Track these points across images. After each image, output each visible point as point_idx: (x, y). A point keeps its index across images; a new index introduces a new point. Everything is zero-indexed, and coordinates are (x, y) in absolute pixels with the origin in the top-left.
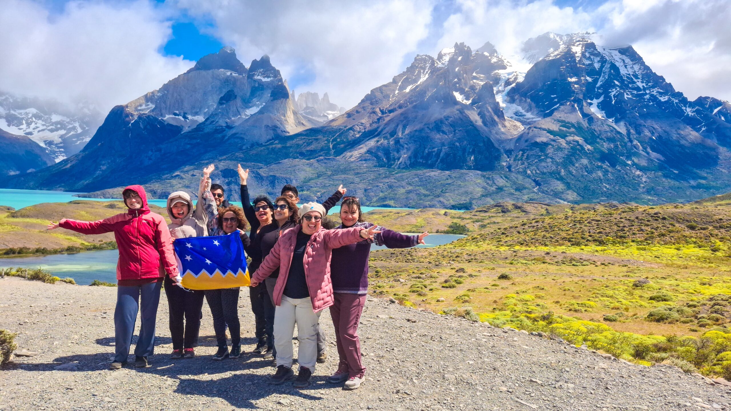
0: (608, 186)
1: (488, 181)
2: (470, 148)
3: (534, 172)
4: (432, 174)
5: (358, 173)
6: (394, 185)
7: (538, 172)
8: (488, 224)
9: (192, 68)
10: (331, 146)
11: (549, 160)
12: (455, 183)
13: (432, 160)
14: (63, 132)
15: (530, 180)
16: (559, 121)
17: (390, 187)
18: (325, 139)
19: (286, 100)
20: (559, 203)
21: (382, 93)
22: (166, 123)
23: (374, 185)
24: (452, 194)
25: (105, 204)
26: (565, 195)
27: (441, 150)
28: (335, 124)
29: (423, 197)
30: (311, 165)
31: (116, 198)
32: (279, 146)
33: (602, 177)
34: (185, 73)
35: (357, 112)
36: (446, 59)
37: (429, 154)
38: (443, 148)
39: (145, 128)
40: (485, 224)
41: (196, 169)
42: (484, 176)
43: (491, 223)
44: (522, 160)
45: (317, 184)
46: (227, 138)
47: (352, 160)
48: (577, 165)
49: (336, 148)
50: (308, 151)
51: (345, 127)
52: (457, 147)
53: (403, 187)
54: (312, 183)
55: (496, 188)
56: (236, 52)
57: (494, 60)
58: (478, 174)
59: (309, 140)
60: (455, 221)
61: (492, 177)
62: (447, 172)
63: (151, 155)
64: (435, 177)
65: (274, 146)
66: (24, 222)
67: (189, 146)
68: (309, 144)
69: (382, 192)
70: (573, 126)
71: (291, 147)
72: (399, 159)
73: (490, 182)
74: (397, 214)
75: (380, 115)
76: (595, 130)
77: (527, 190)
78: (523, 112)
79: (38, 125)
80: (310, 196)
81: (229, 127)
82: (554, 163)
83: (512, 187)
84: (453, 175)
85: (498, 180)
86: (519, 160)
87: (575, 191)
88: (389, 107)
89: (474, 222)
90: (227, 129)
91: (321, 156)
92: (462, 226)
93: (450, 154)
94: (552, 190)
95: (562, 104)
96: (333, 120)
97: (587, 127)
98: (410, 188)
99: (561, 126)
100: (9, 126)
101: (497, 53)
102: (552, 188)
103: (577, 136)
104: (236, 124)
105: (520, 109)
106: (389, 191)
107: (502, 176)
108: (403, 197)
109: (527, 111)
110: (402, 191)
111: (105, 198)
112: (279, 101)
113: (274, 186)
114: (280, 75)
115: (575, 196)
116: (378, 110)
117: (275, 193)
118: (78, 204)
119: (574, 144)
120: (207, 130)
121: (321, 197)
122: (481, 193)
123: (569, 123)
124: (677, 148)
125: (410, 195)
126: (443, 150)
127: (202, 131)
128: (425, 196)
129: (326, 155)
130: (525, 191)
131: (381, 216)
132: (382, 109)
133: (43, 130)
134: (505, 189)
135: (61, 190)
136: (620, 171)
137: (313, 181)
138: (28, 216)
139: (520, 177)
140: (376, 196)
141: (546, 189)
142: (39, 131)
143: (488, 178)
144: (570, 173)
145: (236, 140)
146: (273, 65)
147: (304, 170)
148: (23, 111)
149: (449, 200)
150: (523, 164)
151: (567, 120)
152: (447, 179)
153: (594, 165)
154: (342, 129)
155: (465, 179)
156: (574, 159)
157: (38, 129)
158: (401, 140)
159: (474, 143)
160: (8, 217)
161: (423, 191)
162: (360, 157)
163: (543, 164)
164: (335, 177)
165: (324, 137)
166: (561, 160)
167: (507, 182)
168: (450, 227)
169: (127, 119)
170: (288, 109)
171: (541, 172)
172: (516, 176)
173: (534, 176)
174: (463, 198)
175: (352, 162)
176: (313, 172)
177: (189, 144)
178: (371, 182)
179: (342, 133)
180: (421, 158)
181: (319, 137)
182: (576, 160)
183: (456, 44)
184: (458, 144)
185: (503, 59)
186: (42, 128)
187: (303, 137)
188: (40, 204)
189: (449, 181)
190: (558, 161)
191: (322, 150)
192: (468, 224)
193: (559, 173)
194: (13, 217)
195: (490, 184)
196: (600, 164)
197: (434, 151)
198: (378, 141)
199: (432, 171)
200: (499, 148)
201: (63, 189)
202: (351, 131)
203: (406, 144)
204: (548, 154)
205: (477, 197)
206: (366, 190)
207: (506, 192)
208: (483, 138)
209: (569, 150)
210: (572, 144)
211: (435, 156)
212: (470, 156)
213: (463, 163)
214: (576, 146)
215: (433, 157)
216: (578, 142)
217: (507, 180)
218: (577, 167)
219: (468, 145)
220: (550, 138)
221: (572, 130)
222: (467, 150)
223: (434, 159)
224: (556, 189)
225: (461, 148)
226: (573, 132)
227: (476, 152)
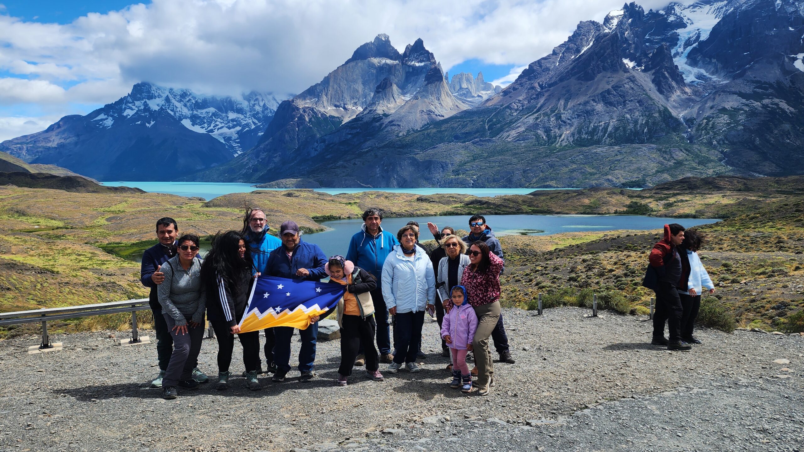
1: (665, 156)
2: (643, 120)
3: (721, 142)
4: (599, 150)
5: (516, 154)
6: (556, 164)
7: (726, 142)
8: (675, 202)
9: (350, 59)
10: (487, 127)
11: (740, 128)
12: (625, 159)
13: (598, 135)
14: (239, 128)
15: (716, 152)
16: (753, 82)
17: (552, 166)
18: (480, 120)
19: (440, 83)
20: (753, 176)
21: (541, 66)
22: (328, 115)
23: (534, 165)
24: (622, 172)
25: (283, 193)
26: (761, 167)
27: (609, 124)
28: (489, 104)
29: (588, 176)
30: (466, 148)
31: (289, 188)
32: (434, 130)
34: (343, 65)
35: (514, 89)
36: (615, 22)
37: (595, 129)
38: (611, 121)
39: (310, 120)
40: (671, 202)
41: (357, 158)
42: (660, 150)
43: (679, 201)
44: (706, 129)
45: (473, 167)
46: (384, 125)
47: (509, 140)
48: (776, 132)
49: (492, 129)
50: (463, 134)
51: (502, 106)
52: (628, 119)
53: (566, 166)
54: (467, 167)
55: (675, 163)
56: (390, 39)
57: (672, 18)
58: (653, 148)
59: (464, 122)
60: (634, 200)
61: (670, 150)
62: (616, 147)
63: (317, 147)
64: (603, 154)
65: (429, 131)
66: (217, 211)
67: (350, 136)
68: (464, 126)
69: (542, 172)
70: (771, 86)
71: (446, 131)
72: (560, 136)
73: (668, 157)
74: (566, 195)
75: (539, 90)
76: (800, 90)
77: (712, 163)
78: (707, 75)
79: (217, 123)
80: (466, 180)
81: (386, 115)
82: (747, 130)
83: (693, 161)
84: (624, 150)
85: (677, 153)
86: (702, 130)
87: (773, 163)
88: (549, 81)
89: (657, 201)
90: (383, 117)
91: (477, 138)
92: (644, 206)
93: (619, 127)
94: (745, 162)
95: (756, 62)
96: (488, 100)
97: (790, 87)
98: (574, 166)
99: (755, 88)
100: (193, 125)
101: (674, 11)
102: (745, 159)
103: (777, 98)
104: (393, 111)
105: (703, 71)
106: (551, 171)
107: (682, 148)
108: (566, 176)
109: (713, 74)
110: (565, 170)
111: (279, 187)
112: (433, 85)
113: (430, 171)
114: (434, 58)
115: (773, 168)
116: (536, 85)
117: (432, 179)
118: (260, 193)
119: (772, 108)
120: (365, 120)
121: (478, 180)
122: (656, 169)
123: (765, 83)
125: (574, 174)
126: (611, 124)
127: (361, 121)
128: (591, 174)
129: (481, 137)
130: (709, 165)
131: (548, 197)
132: (541, 83)
133: (222, 127)
134: (685, 163)
135: (240, 182)
137: (468, 164)
138: (219, 206)
139: (704, 149)
140: (536, 177)
141: (737, 161)
142: (218, 129)
143: (665, 152)
144: (768, 141)
145: (393, 127)
146: (427, 48)
147: (460, 154)
148: (204, 111)
149: (618, 178)
150: (707, 133)
151: (763, 81)
152: (617, 155)
153: (799, 130)
154: (498, 108)
155: (637, 154)
156: (771, 125)
157: (218, 127)
158: (562, 116)
159: (647, 113)
160: (202, 206)
161: (589, 170)
162: (518, 136)
163: (733, 133)
164: (491, 158)
165: (479, 118)
166: (755, 127)
167: (688, 155)
168: (629, 206)
169: (294, 113)
170: (442, 92)
171: (730, 142)
172: (699, 148)
173: (721, 147)
174: (635, 175)
175: (509, 142)
176: (469, 155)
177: (350, 134)
178: (530, 162)
179: (498, 112)
180: (586, 134)
181: (474, 119)
182: (776, 126)
183: (626, 4)
184: (628, 116)
185: (682, 16)
186: (220, 126)
187: (458, 120)
188: (229, 195)
189: (619, 157)
190: (752, 128)
191: (477, 131)
192: (650, 203)
193: (753, 143)
194: (207, 207)
195: (667, 158)
197: (601, 125)
198: (537, 119)
199: (599, 147)
200: (677, 117)
201: (242, 180)
202: (508, 110)
203: (569, 119)
204: (740, 121)
205: (651, 174)
206: (525, 171)
207: (687, 166)
208: (658, 107)
209: (766, 115)
210: (769, 107)
211: (602, 130)
212: (643, 128)
213: (635, 137)
214: (775, 109)
215: (600, 132)
216: (777, 104)
217: (687, 153)
218: (776, 134)
219: (640, 116)
220: (741, 102)
221: (770, 91)
222: (640, 122)
223: (600, 134)
224: (749, 160)
225: (632, 120)
226: (772, 93)
227: (650, 124)
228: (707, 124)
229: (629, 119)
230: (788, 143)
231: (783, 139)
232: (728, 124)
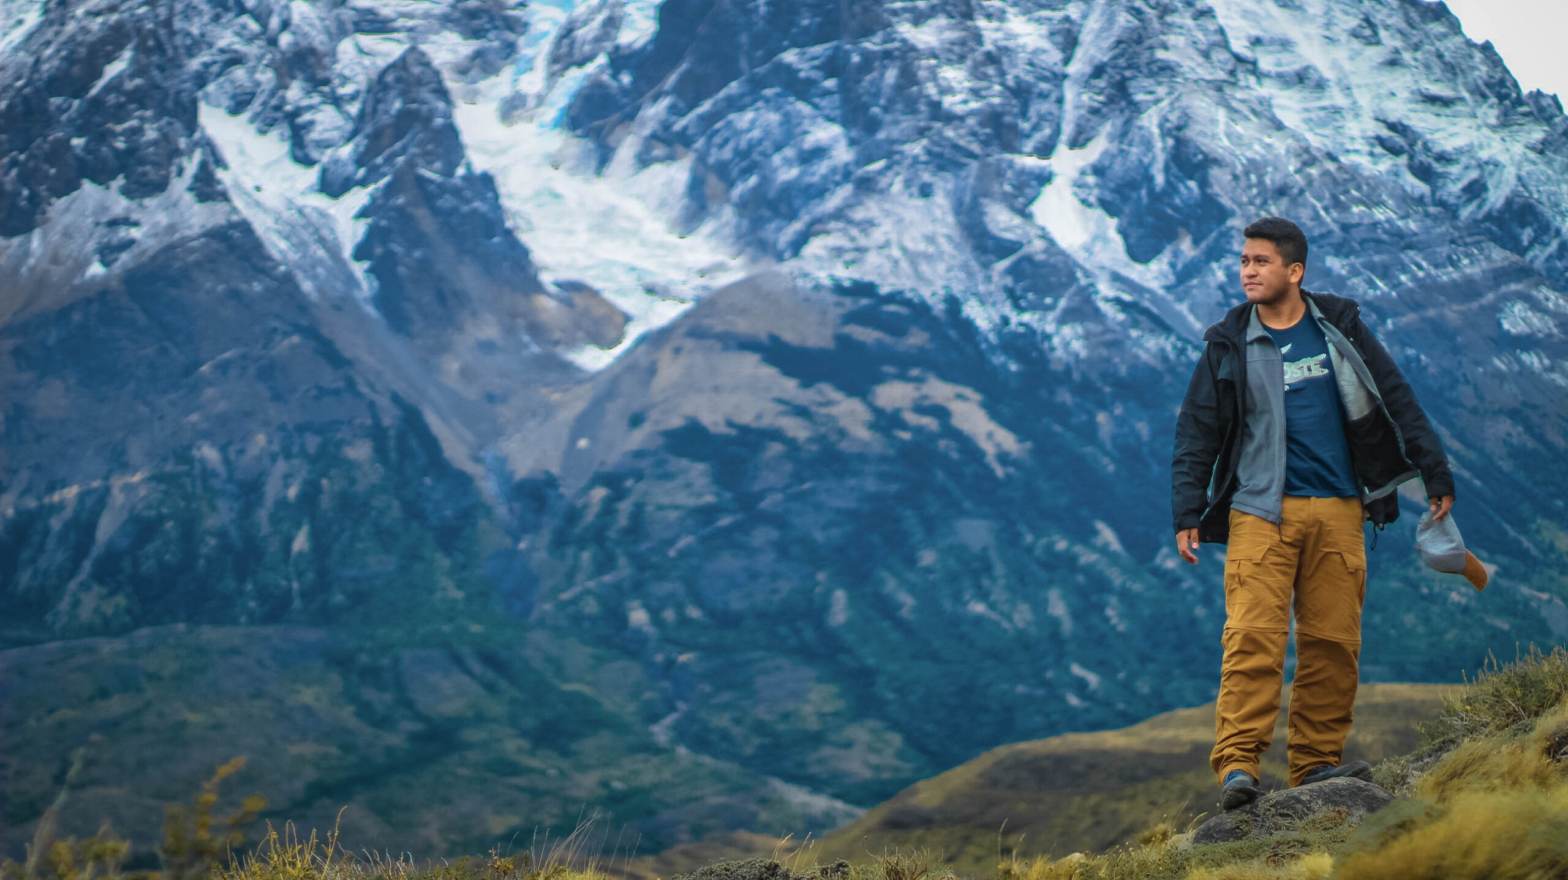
0: (1093, 679)
1: (370, 694)
2: (287, 478)
3: (669, 615)
7: (694, 613)
11: (762, 535)
13: (43, 563)
15: (635, 671)
26: (829, 752)
27: (102, 498)
33: (1067, 626)
37: (26, 526)
38: (117, 483)
42: (341, 662)
44: (599, 539)
48: (928, 557)
52: (207, 474)
55: (415, 737)
61: (398, 661)
70: (918, 315)
73: (380, 699)
77: (605, 738)
82: (794, 550)
83: (512, 723)
85: (435, 677)
86: (582, 543)
87: (893, 725)
93: (161, 519)
94: (760, 728)
99: (846, 319)
102: (762, 713)
103: (944, 378)
107: (465, 650)
115: (888, 758)
119: (918, 430)
123: (895, 297)
124: (1505, 426)
126: (118, 497)
130: (589, 746)
134: (472, 735)
136: (1177, 581)
139: (580, 655)
141: (723, 721)
143: (371, 674)
144: (887, 608)
150: (605, 564)
151: (886, 281)
153: (1029, 550)
156: (910, 519)
159: (312, 442)
163: (728, 562)
166: (835, 533)
167: (491, 688)
171: (711, 613)
173: (666, 640)
182: (930, 526)
184: (209, 453)
190: (819, 536)
193: (817, 613)
195: (379, 710)
196: (1062, 545)
197: (61, 506)
200: (470, 467)
204: (762, 497)
207: (472, 756)
208: (372, 405)
209: (886, 468)
210: (904, 426)
211: (63, 536)
212: (285, 526)
213: (241, 579)
214: (932, 437)
215: (51, 544)
216: (941, 413)
217: (490, 675)
218: (929, 570)
219: (274, 458)
220: (776, 393)
221: (917, 339)
222: (271, 489)
223: (55, 556)
224: (786, 716)
225: (230, 479)
226: (921, 349)
227: (326, 502)
228: (608, 509)
229: (214, 474)
230: (979, 620)
231: (957, 597)
232: (707, 513)
